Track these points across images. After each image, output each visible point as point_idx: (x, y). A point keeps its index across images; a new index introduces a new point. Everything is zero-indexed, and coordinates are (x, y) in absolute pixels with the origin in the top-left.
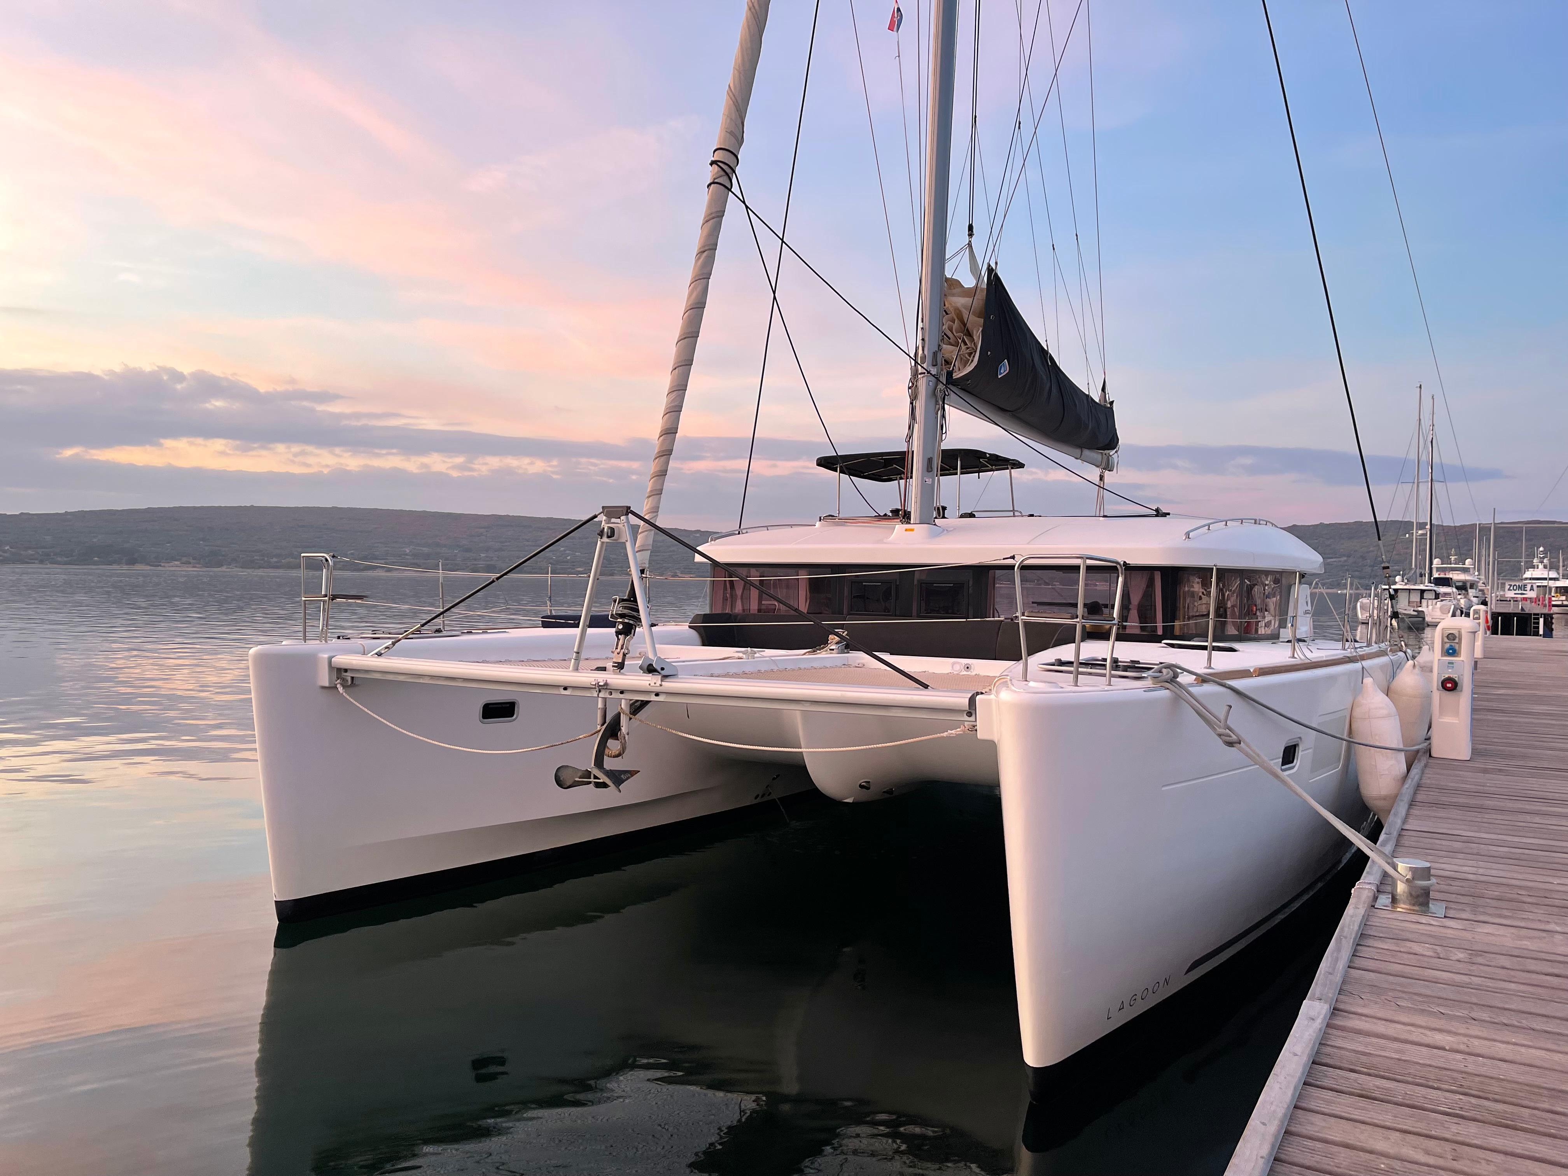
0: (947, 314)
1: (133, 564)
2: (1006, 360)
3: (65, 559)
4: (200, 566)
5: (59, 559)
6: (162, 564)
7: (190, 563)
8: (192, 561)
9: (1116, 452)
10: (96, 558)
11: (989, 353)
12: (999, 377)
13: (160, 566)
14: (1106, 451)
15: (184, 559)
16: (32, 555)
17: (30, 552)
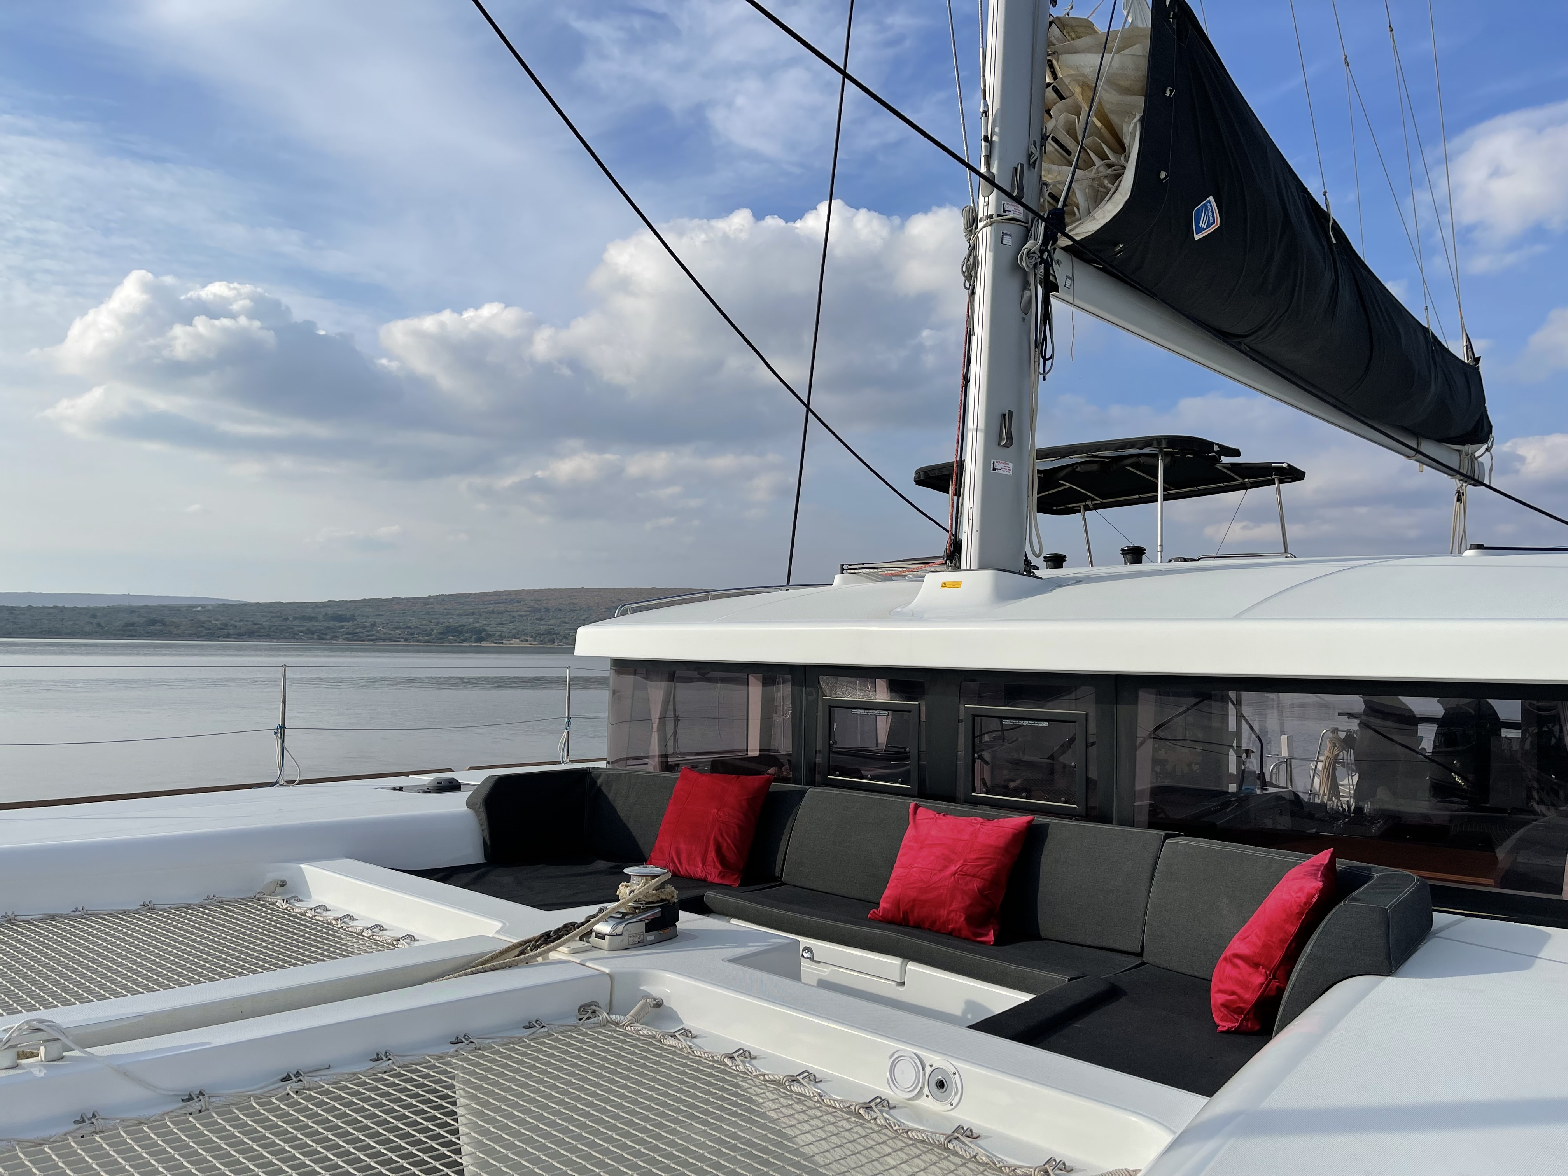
0: (1062, 98)
1: (481, 642)
2: (1211, 198)
3: (426, 638)
4: (536, 643)
5: (421, 638)
6: (504, 642)
7: (527, 641)
8: (529, 638)
9: (1487, 450)
10: (451, 637)
11: (1163, 175)
12: (1197, 237)
13: (502, 643)
14: (1466, 447)
15: (523, 638)
16: (399, 634)
17: (399, 632)
